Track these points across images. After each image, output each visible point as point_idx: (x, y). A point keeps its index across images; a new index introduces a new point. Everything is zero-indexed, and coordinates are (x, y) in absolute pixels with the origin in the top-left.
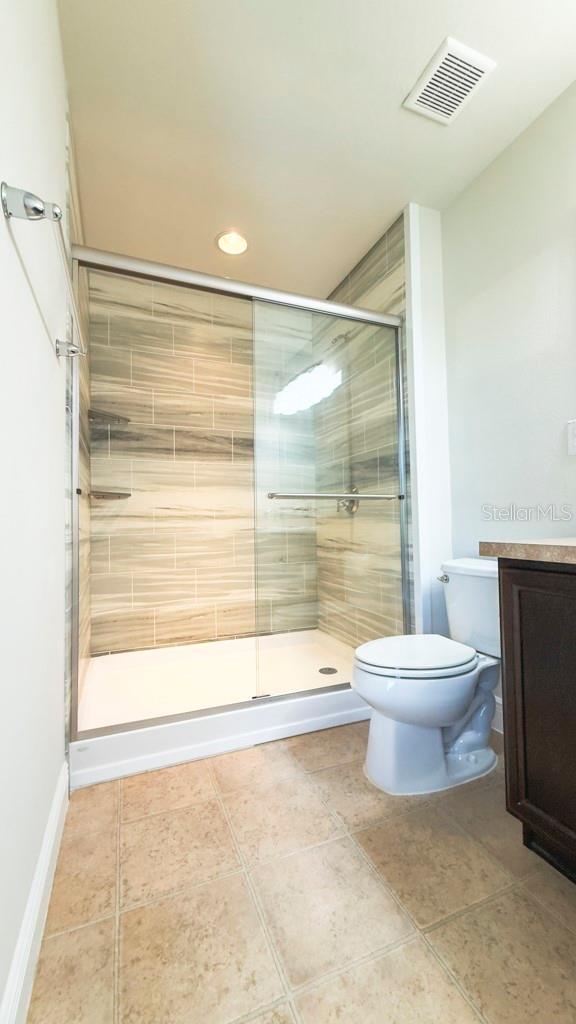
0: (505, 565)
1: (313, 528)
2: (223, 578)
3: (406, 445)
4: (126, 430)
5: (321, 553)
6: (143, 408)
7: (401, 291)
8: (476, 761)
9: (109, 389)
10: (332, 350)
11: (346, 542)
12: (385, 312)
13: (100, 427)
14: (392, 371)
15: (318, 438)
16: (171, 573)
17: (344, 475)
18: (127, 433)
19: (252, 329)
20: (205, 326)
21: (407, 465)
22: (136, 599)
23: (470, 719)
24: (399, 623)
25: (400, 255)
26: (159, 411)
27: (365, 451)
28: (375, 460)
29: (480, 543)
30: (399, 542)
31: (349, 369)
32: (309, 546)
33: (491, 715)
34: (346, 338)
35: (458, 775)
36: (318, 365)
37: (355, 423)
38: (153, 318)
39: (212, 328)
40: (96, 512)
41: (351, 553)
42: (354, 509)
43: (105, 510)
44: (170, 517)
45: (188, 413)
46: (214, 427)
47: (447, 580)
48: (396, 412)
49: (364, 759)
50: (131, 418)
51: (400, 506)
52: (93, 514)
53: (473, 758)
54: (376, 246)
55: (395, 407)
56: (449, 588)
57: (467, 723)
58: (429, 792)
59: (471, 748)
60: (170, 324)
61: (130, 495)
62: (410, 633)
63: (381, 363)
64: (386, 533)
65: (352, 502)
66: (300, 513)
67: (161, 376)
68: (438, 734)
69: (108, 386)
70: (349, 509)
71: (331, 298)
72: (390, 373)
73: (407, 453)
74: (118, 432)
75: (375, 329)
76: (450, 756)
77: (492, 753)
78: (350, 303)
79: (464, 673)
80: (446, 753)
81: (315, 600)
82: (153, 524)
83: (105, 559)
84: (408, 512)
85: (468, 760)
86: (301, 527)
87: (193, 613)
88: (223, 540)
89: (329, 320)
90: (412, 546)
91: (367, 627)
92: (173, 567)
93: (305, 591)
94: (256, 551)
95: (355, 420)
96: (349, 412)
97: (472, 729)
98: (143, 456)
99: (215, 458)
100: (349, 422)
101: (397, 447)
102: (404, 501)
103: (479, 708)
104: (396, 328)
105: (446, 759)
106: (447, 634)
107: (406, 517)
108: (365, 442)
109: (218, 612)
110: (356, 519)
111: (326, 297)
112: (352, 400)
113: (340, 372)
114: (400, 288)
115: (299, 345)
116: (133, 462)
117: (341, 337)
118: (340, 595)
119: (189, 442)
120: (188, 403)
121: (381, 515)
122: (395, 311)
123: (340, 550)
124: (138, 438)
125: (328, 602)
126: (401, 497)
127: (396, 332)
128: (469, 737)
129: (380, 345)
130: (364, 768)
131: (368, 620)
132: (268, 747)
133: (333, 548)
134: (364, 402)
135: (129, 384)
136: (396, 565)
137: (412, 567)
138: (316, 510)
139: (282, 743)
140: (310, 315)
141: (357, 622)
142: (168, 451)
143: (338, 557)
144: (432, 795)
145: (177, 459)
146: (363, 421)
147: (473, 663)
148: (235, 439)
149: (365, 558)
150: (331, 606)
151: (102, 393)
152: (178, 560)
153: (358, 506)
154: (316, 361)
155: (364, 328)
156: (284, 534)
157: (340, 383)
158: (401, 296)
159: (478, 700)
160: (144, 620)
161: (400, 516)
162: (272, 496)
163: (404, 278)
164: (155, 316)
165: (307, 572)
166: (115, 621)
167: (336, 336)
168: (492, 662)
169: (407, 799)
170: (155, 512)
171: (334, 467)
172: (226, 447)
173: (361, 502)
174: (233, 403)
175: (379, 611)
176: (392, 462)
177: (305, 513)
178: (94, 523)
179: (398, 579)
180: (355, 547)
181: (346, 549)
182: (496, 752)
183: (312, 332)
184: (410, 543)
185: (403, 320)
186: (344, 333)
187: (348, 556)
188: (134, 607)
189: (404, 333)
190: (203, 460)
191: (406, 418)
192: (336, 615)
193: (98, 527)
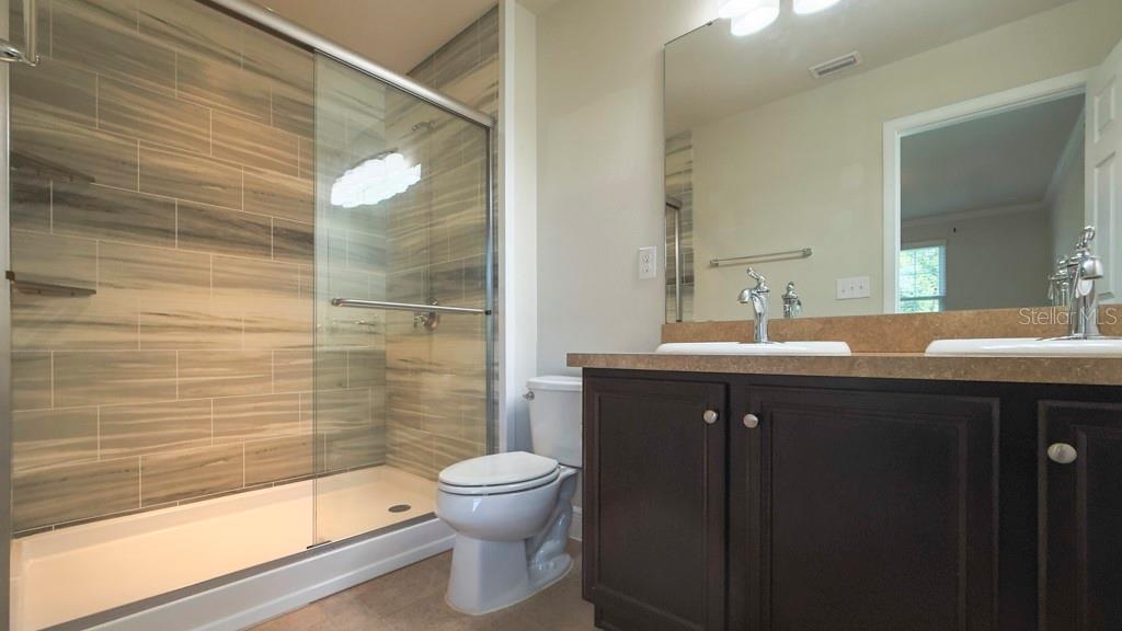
0: (589, 374)
1: (382, 347)
2: (256, 409)
3: (495, 258)
4: (86, 192)
5: (391, 376)
6: (120, 166)
7: (495, 88)
8: (555, 566)
9: (51, 124)
10: (413, 137)
11: (423, 363)
12: (476, 108)
13: (34, 182)
14: (481, 175)
15: (391, 240)
16: (171, 405)
17: (422, 285)
18: (89, 198)
19: (313, 93)
20: (230, 68)
21: (495, 279)
22: (104, 445)
23: (550, 530)
24: (482, 445)
25: (494, 49)
26: (148, 173)
27: (449, 260)
28: (460, 271)
29: (568, 355)
30: (484, 359)
31: (430, 164)
32: (375, 367)
33: (568, 523)
34: (430, 128)
35: (540, 583)
36: (392, 152)
37: (440, 227)
38: (137, 34)
39: (241, 72)
40: (23, 314)
41: (427, 374)
42: (434, 325)
43: (43, 312)
44: (168, 326)
45: (200, 184)
46: (243, 208)
47: (532, 397)
48: (485, 221)
49: (446, 590)
50: (96, 177)
51: (486, 322)
52: (16, 317)
53: (552, 564)
54: (467, 31)
55: (484, 216)
56: (534, 404)
57: (547, 534)
58: (512, 604)
59: (550, 556)
60: (172, 52)
61: (94, 292)
62: (494, 453)
63: (469, 164)
64: (469, 352)
65: (432, 315)
66: (364, 328)
67: (152, 123)
68: (522, 546)
69: (49, 120)
70: (428, 325)
71: (411, 74)
72: (479, 177)
73: (495, 266)
74: (67, 194)
75: (465, 124)
76: (533, 567)
77: (568, 557)
78: (436, 88)
79: (549, 483)
80: (529, 565)
81: (382, 430)
82: (139, 337)
83: (45, 386)
84: (495, 328)
85: (548, 567)
86: (368, 344)
87: (207, 458)
88: (256, 360)
89: (408, 100)
90: (498, 364)
91: (446, 455)
92: (174, 397)
93: (370, 421)
94: (315, 374)
95: (437, 224)
96: (430, 214)
97: (551, 539)
98: (118, 236)
99: (242, 250)
100: (431, 225)
101: (485, 258)
102: (490, 317)
103: (558, 518)
104: (487, 129)
105: (529, 571)
106: (530, 450)
107: (493, 334)
108: (449, 250)
109: (247, 453)
110: (435, 336)
111: (407, 71)
112: (434, 201)
113: (419, 166)
114: (493, 85)
115: (367, 122)
116: (99, 243)
117: (423, 124)
118: (414, 422)
119: (202, 225)
120: (201, 170)
121: (465, 332)
122: (487, 109)
123: (417, 372)
124: (109, 209)
125: (398, 432)
126: (487, 313)
127: (488, 133)
128: (549, 546)
129: (468, 144)
130: (446, 596)
131: (446, 446)
132: (329, 601)
133: (407, 370)
134: (448, 204)
135: (93, 124)
136: (481, 386)
137: (497, 386)
138: (385, 325)
139: (346, 594)
140: (383, 88)
141: (435, 451)
142: (167, 233)
143: (413, 379)
144: (515, 606)
145: (180, 246)
146: (448, 225)
147: (555, 473)
148: (275, 228)
149: (446, 378)
150: (403, 435)
151: (37, 129)
152: (183, 387)
153: (438, 322)
154: (391, 146)
155: (450, 121)
156: (343, 353)
157: (419, 179)
158: (494, 95)
159: (559, 509)
160: (122, 474)
161: (486, 333)
162: (337, 303)
163: (498, 76)
164: (141, 32)
165: (373, 398)
166: (65, 479)
167: (417, 122)
168: (570, 471)
169: (491, 615)
170: (141, 319)
171: (410, 276)
172: (262, 238)
173: (443, 317)
174: (273, 181)
175: (460, 436)
176: (479, 275)
177: (373, 329)
178: (18, 331)
179: (482, 400)
180: (434, 368)
181: (423, 370)
182: (573, 556)
183: (385, 111)
184: (496, 361)
185: (495, 122)
186: (427, 121)
187: (427, 379)
188: (101, 456)
189: (495, 136)
190: (225, 252)
191: (495, 228)
192: (406, 444)
193: (25, 338)
